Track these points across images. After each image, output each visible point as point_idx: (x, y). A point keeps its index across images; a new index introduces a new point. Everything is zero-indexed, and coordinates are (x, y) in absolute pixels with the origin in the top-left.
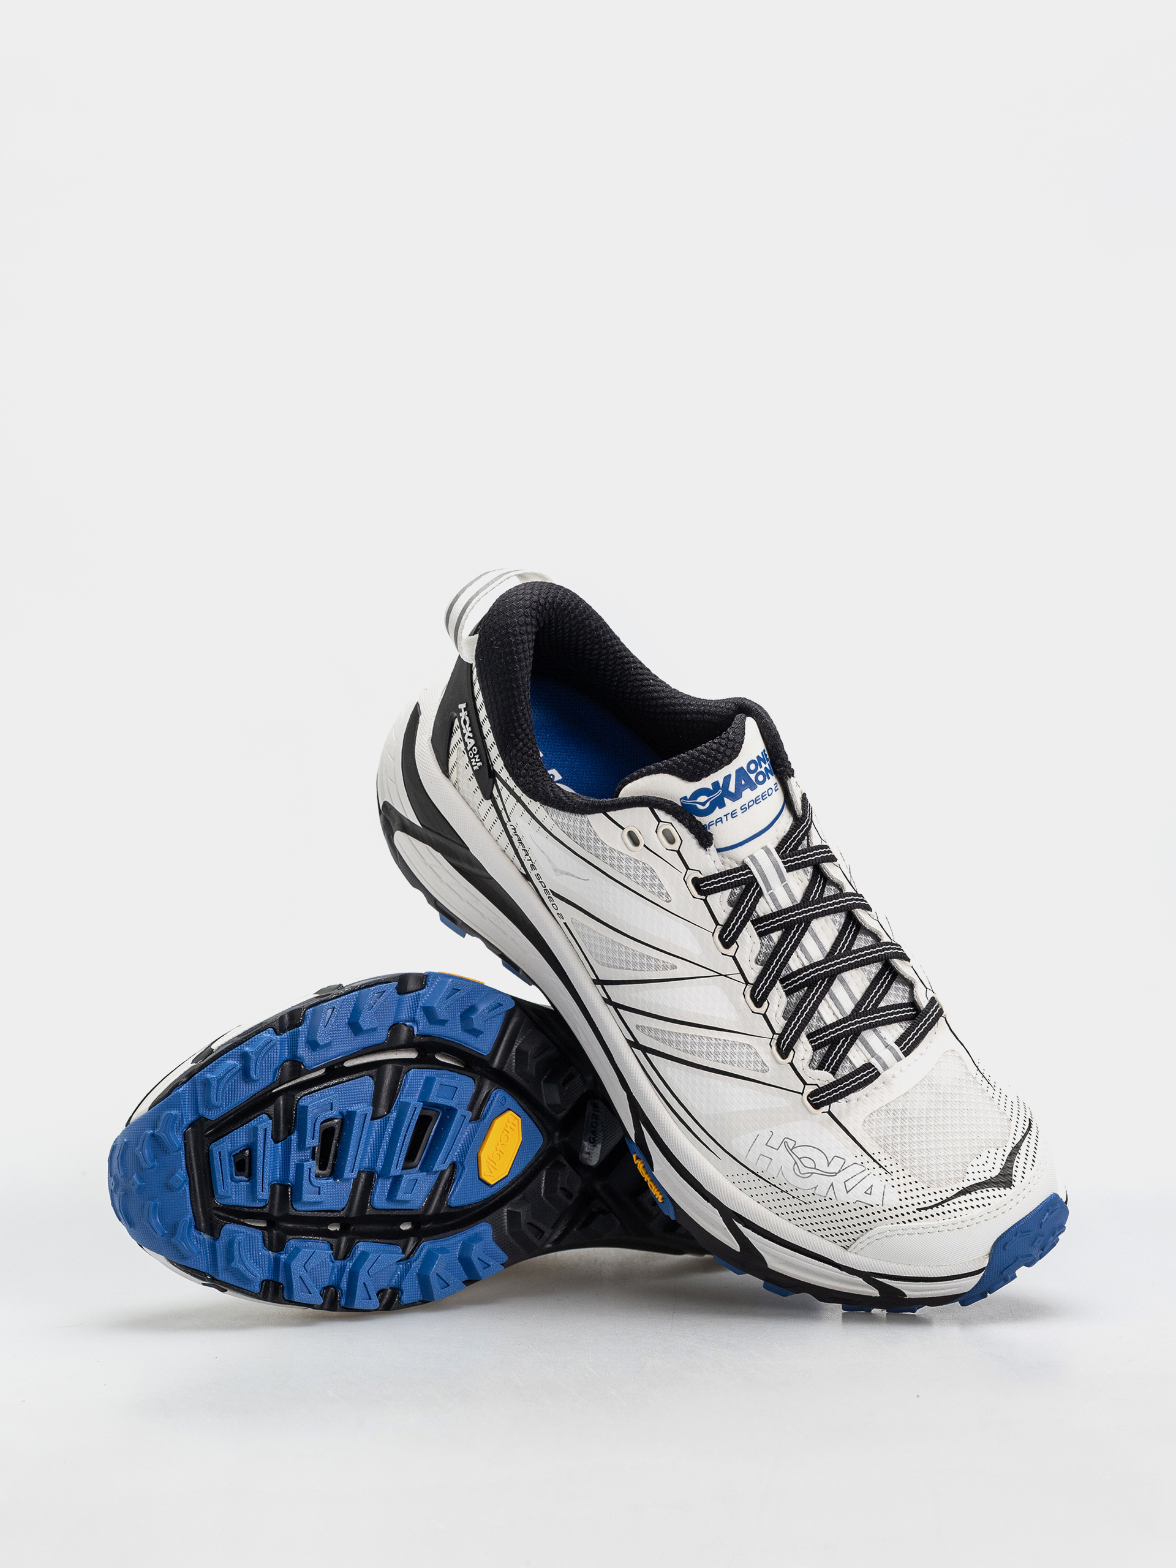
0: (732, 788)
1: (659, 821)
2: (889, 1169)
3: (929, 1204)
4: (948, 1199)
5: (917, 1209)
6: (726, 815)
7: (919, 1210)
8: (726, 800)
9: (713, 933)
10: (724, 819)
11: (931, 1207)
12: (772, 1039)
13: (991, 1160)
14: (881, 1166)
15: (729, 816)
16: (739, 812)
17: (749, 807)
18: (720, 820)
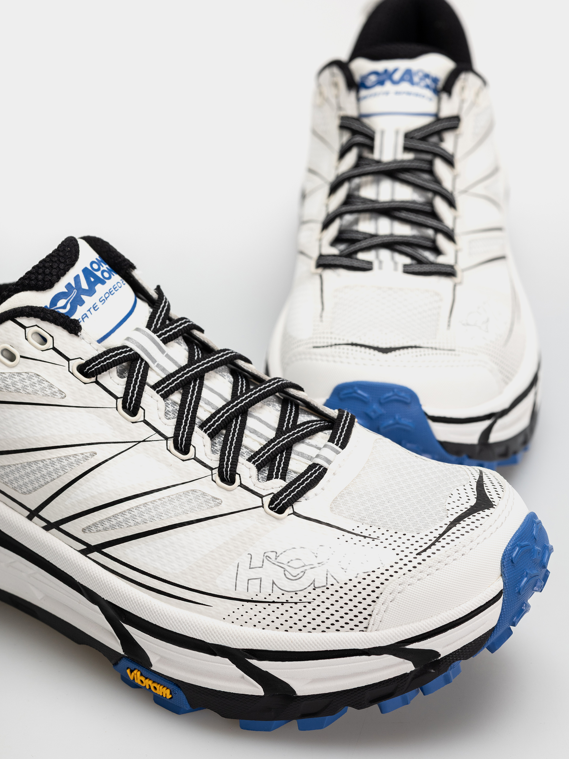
0: (84, 285)
1: (25, 328)
2: (374, 536)
3: (425, 546)
4: (441, 535)
5: (417, 554)
6: (89, 310)
7: (419, 554)
8: (84, 297)
9: (117, 408)
10: (88, 314)
11: (429, 547)
12: (212, 475)
13: (463, 495)
14: (365, 537)
15: (92, 310)
16: (99, 304)
17: (106, 298)
18: (85, 315)
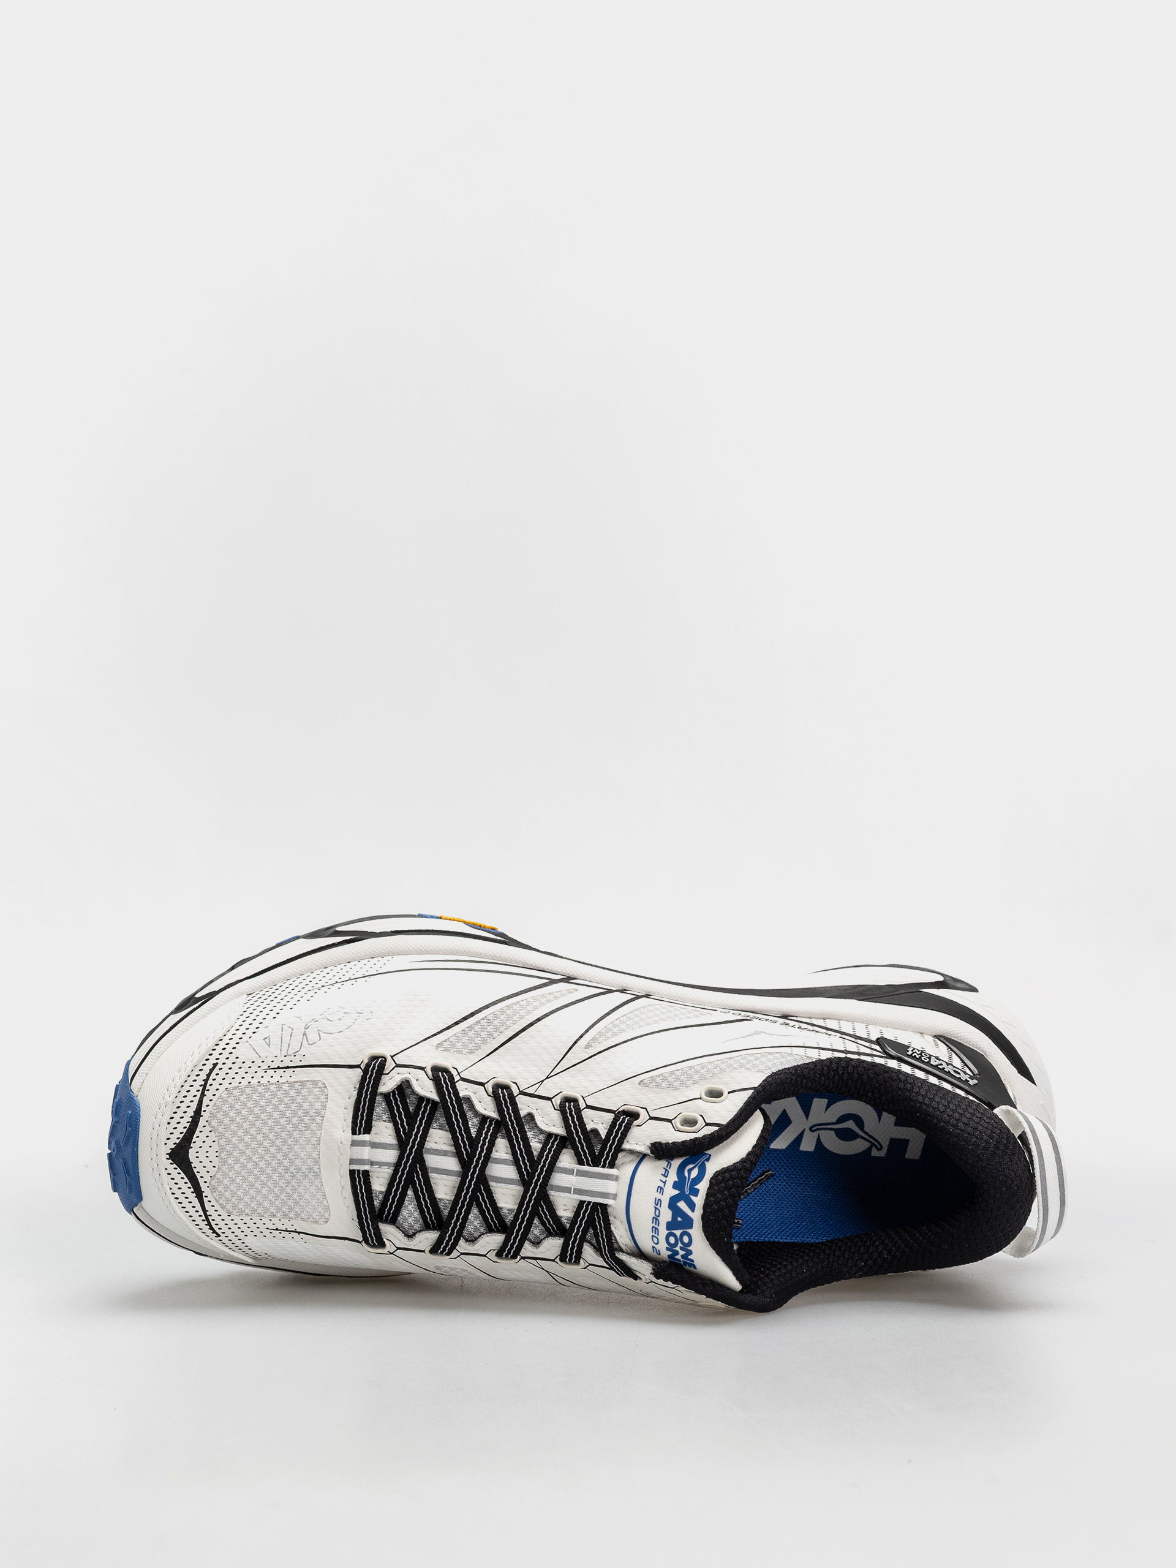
0: (682, 1205)
1: (707, 1124)
2: (271, 1072)
3: (213, 1076)
4: (203, 1095)
5: (217, 1063)
6: (665, 1183)
7: (215, 1065)
8: (677, 1192)
9: (583, 1098)
10: (664, 1179)
11: (208, 1076)
12: (459, 1074)
13: (206, 1162)
14: (279, 1068)
15: (662, 1185)
16: (659, 1196)
17: (656, 1208)
18: (666, 1175)
